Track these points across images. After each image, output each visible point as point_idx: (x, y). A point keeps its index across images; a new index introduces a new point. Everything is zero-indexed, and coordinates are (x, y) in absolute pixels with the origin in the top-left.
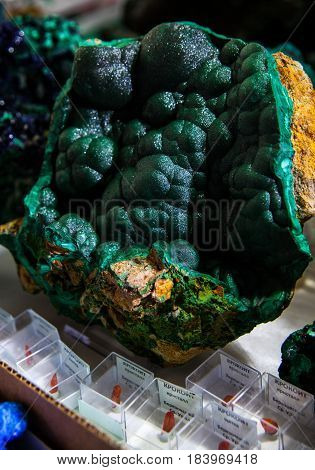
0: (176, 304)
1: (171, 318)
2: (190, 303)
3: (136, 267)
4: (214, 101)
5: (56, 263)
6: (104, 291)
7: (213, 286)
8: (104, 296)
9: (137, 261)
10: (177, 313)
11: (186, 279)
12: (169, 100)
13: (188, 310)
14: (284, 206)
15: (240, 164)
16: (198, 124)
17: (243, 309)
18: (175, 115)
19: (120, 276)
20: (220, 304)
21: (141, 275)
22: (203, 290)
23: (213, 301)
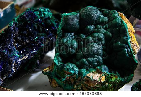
0: (106, 82)
1: (105, 87)
2: (110, 81)
3: (93, 74)
4: (104, 26)
5: (68, 77)
6: (85, 83)
7: (115, 76)
8: (85, 84)
9: (93, 73)
10: (107, 85)
11: (108, 75)
12: (91, 28)
13: (110, 83)
14: (131, 51)
15: (116, 42)
16: (101, 33)
17: (123, 81)
18: (94, 31)
19: (90, 77)
20: (118, 80)
21: (96, 76)
22: (113, 77)
23: (116, 80)
